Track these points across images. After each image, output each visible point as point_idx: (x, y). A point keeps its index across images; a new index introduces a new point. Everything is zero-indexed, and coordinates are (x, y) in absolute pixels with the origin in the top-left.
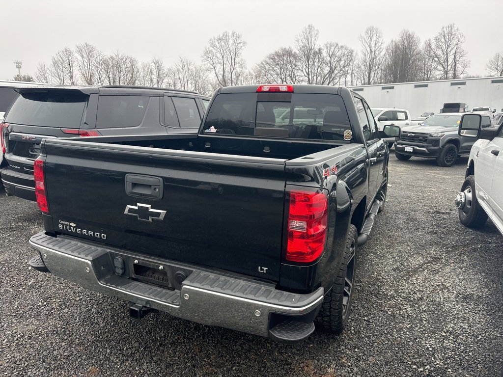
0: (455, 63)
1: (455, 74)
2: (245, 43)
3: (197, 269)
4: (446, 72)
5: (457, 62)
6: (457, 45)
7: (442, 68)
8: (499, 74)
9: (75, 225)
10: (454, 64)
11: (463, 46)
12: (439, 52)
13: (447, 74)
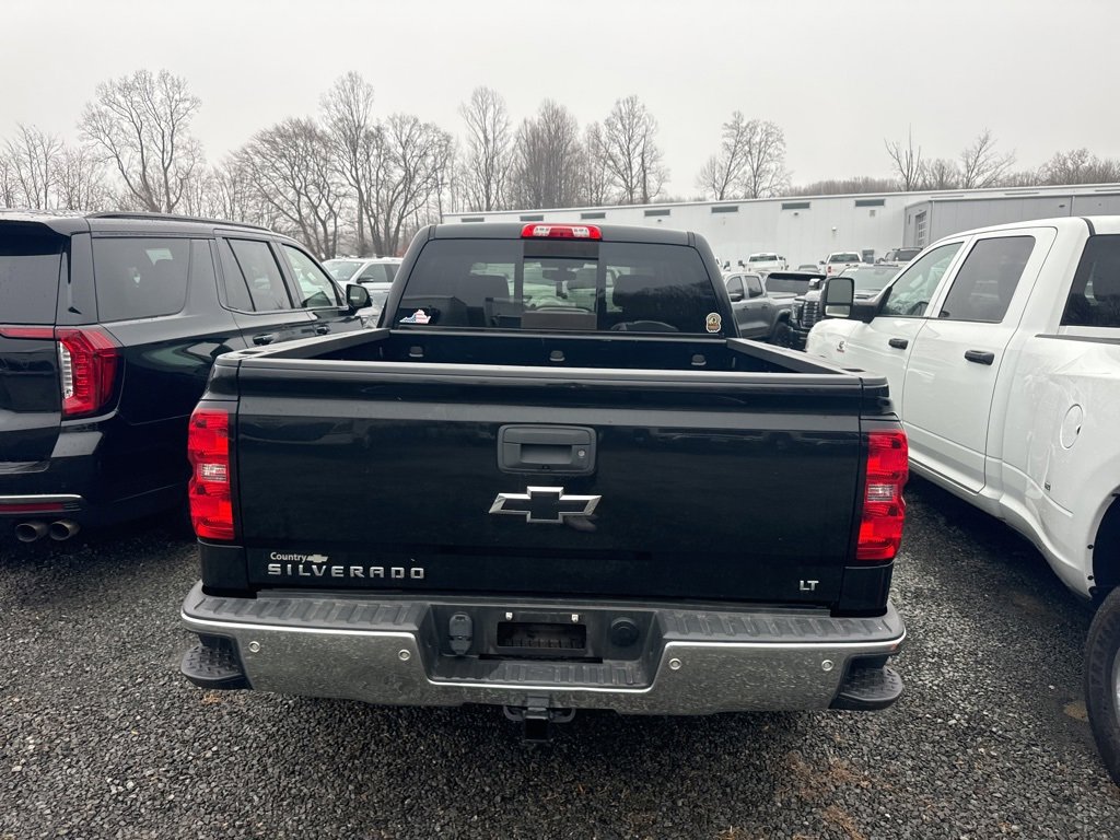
0: (645, 171)
1: (645, 193)
2: (195, 101)
3: (662, 607)
4: (631, 190)
5: (648, 171)
6: (644, 136)
7: (623, 182)
8: (719, 196)
9: (325, 559)
10: (642, 175)
11: (657, 140)
12: (615, 150)
13: (631, 193)
